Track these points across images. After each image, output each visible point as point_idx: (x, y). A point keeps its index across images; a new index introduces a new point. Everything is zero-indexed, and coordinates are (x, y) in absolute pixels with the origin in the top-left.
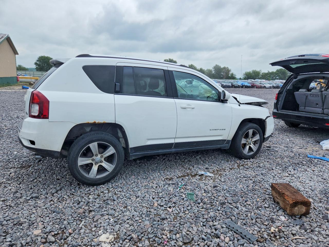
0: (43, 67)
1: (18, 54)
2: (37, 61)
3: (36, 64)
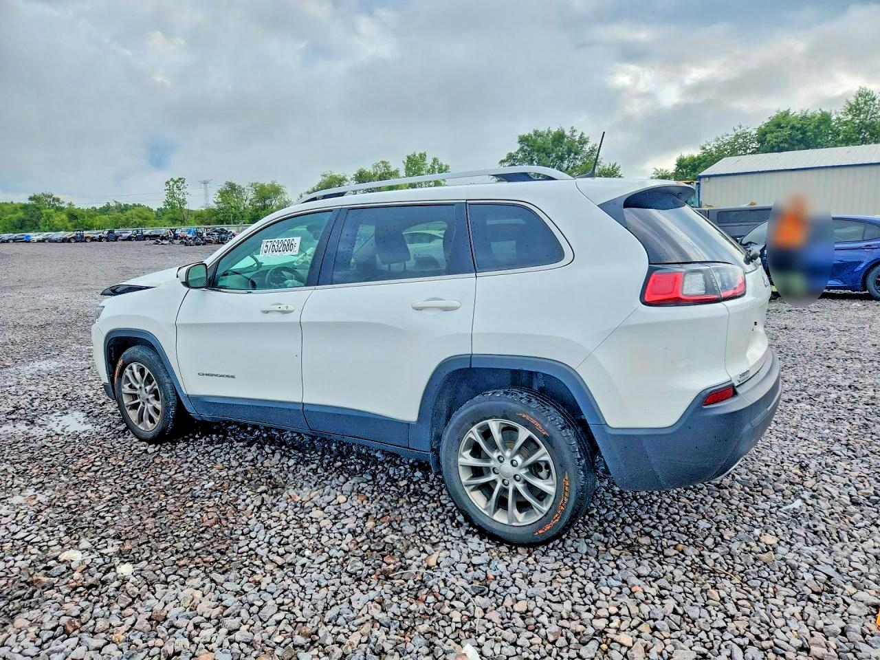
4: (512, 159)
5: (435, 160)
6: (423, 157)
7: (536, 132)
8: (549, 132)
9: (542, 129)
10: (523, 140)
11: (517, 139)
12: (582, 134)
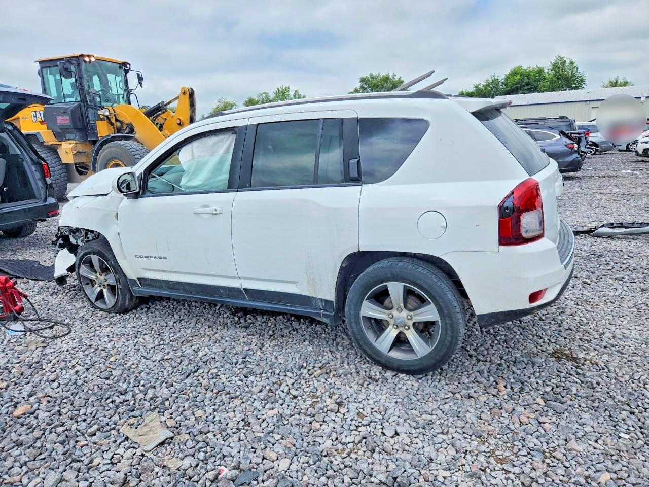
4: (357, 91)
5: (296, 91)
6: (287, 89)
7: (371, 75)
8: (379, 75)
9: (375, 74)
10: (363, 80)
11: (359, 80)
12: (400, 77)
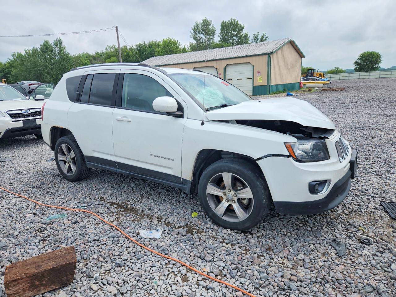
0: (364, 66)
1: (304, 57)
2: (358, 59)
3: (356, 63)
